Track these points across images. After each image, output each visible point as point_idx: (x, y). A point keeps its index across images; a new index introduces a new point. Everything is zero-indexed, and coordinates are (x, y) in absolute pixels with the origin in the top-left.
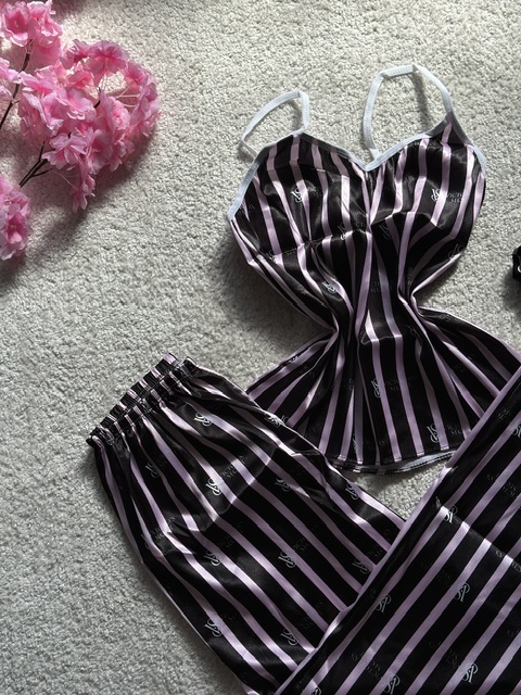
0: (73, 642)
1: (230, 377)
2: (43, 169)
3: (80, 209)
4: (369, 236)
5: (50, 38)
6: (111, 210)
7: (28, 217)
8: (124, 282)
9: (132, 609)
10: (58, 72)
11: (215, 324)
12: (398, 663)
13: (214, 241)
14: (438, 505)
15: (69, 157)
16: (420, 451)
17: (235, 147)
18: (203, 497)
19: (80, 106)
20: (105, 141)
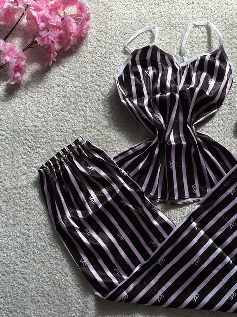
0: (20, 261)
1: (106, 151)
2: (34, 45)
3: (48, 66)
4: (177, 96)
6: (62, 68)
7: (24, 66)
8: (64, 102)
9: (48, 249)
10: (47, 2)
11: (103, 126)
12: (164, 289)
13: (107, 89)
14: (192, 221)
15: (47, 41)
16: (187, 195)
17: (122, 47)
18: (87, 203)
19: (55, 19)
20: (64, 36)
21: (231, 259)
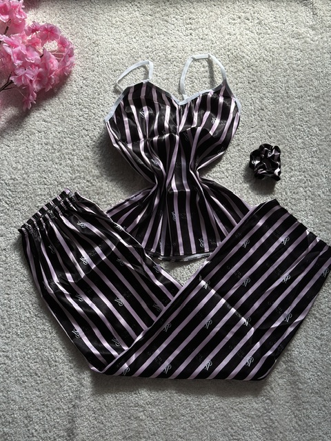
1: (99, 204)
2: (9, 87)
3: (27, 109)
4: (177, 137)
5: (20, 19)
6: (43, 112)
8: (47, 150)
9: (34, 321)
10: (23, 37)
11: (93, 176)
12: (171, 358)
13: (97, 133)
14: (200, 279)
15: (24, 81)
16: (194, 251)
17: (113, 86)
18: (78, 264)
19: (32, 56)
20: (44, 75)
21: (247, 320)
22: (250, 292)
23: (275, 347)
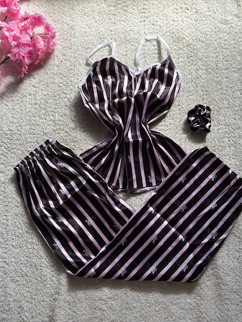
1: (74, 150)
2: (7, 61)
3: (21, 78)
4: (133, 100)
5: (16, 10)
6: (33, 80)
8: (35, 108)
9: (25, 236)
10: (18, 24)
11: (70, 128)
12: (127, 265)
13: (73, 96)
14: (149, 206)
15: (18, 56)
16: (144, 185)
17: (85, 60)
18: (58, 194)
19: (25, 38)
20: (33, 52)
21: (184, 237)
22: (186, 216)
23: (204, 257)
